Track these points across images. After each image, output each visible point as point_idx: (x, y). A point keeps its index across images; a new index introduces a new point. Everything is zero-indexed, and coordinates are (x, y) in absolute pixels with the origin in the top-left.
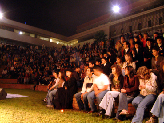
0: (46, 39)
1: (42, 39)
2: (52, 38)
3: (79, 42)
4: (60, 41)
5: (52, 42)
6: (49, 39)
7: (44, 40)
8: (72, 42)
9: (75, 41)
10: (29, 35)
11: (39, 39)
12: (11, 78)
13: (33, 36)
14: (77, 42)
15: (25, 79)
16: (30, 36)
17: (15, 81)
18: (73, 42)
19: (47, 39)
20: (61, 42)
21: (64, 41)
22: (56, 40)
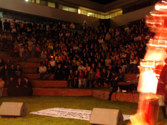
0: (71, 10)
1: (67, 9)
2: (81, 8)
3: (123, 13)
4: (92, 12)
5: (81, 14)
6: (76, 10)
7: (68, 12)
8: (112, 13)
9: (117, 11)
10: (47, 5)
11: (62, 10)
12: (56, 79)
13: (52, 5)
14: (122, 12)
15: (80, 81)
16: (49, 5)
17: (64, 83)
18: (114, 12)
19: (74, 9)
20: (95, 13)
21: (98, 12)
22: (87, 11)
